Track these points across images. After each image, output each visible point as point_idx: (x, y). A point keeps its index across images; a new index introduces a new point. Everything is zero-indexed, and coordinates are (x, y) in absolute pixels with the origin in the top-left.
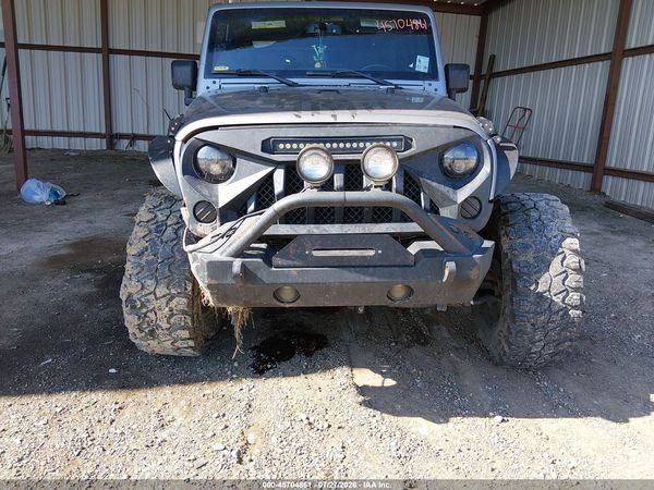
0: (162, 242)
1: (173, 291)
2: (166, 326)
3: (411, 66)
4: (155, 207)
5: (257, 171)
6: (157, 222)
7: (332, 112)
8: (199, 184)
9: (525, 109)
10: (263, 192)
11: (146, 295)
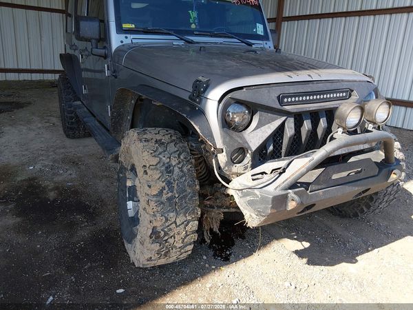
1: (189, 218)
2: (180, 245)
3: (255, 30)
5: (274, 120)
6: (164, 164)
7: (289, 73)
8: (233, 134)
11: (168, 226)
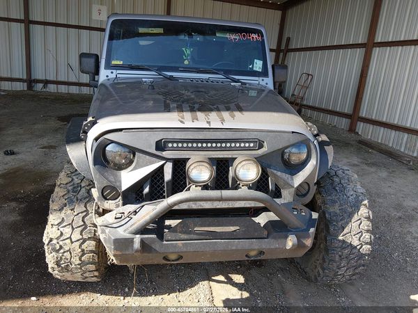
0: (77, 200)
1: (85, 237)
2: (79, 262)
3: (251, 67)
4: (72, 173)
5: (152, 163)
6: (74, 184)
8: (107, 172)
9: (309, 75)
10: (156, 178)
11: (64, 240)
